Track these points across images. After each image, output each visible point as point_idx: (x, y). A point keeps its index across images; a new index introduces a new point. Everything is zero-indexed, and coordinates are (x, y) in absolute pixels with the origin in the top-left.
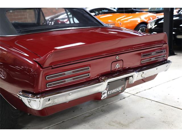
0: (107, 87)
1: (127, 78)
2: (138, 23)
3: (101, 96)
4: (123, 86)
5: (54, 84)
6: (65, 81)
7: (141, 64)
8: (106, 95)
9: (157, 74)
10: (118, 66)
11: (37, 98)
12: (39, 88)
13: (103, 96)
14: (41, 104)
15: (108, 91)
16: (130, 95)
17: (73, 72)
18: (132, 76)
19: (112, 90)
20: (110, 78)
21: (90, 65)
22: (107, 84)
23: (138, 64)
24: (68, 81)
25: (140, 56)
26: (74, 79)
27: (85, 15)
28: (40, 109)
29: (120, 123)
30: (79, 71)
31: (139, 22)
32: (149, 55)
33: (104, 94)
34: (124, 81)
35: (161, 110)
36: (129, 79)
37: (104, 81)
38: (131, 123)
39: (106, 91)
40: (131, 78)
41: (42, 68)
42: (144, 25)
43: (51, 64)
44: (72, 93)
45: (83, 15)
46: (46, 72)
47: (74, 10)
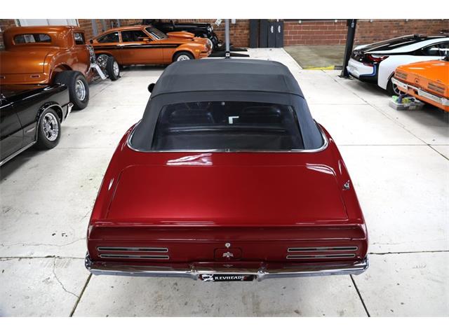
10: (228, 255)
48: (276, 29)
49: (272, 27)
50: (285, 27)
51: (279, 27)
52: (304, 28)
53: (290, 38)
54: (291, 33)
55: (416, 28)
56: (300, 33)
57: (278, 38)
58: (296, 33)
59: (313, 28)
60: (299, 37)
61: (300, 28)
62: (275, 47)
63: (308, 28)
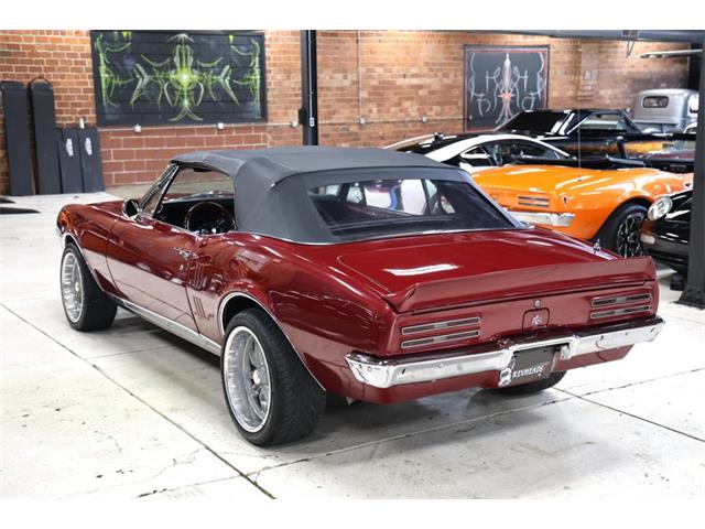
0: (512, 363)
1: (557, 348)
2: (620, 201)
3: (499, 380)
4: (546, 364)
5: (414, 343)
6: (432, 340)
7: (590, 320)
8: (508, 378)
9: (632, 346)
10: (537, 320)
11: (384, 365)
12: (388, 348)
13: (503, 380)
14: (390, 379)
15: (513, 371)
16: (568, 396)
17: (449, 325)
18: (567, 344)
19: (523, 369)
20: (520, 343)
21: (480, 314)
22: (512, 355)
23: (582, 319)
24: (438, 340)
25: (587, 303)
26: (449, 338)
27: (471, 197)
28: (385, 386)
29: (537, 449)
30: (460, 324)
31: (627, 195)
32: (610, 301)
33: (505, 375)
34: (548, 354)
35: (638, 433)
36: (559, 350)
37: (507, 347)
38: (562, 450)
39: (509, 370)
40: (565, 348)
41: (397, 312)
42: (640, 207)
43: (415, 306)
44: (445, 363)
45: (467, 198)
46: (403, 319)
47: (448, 184)
48: (79, 146)
49: (69, 142)
50: (102, 141)
51: (88, 141)
52: (150, 143)
53: (117, 167)
54: (118, 155)
55: (383, 138)
56: (141, 154)
57: (87, 170)
58: (129, 155)
59: (170, 143)
60: (138, 165)
61: (139, 143)
62: (84, 191)
63: (159, 143)
